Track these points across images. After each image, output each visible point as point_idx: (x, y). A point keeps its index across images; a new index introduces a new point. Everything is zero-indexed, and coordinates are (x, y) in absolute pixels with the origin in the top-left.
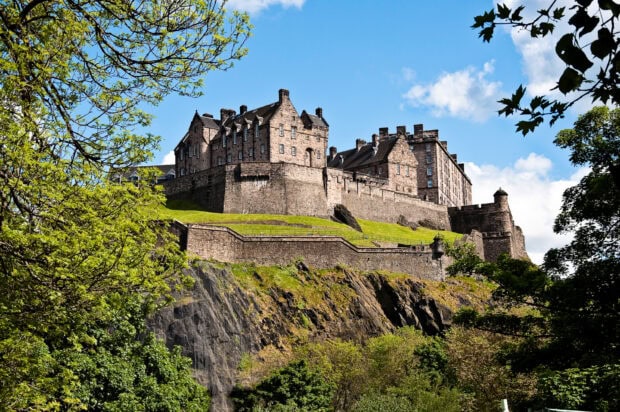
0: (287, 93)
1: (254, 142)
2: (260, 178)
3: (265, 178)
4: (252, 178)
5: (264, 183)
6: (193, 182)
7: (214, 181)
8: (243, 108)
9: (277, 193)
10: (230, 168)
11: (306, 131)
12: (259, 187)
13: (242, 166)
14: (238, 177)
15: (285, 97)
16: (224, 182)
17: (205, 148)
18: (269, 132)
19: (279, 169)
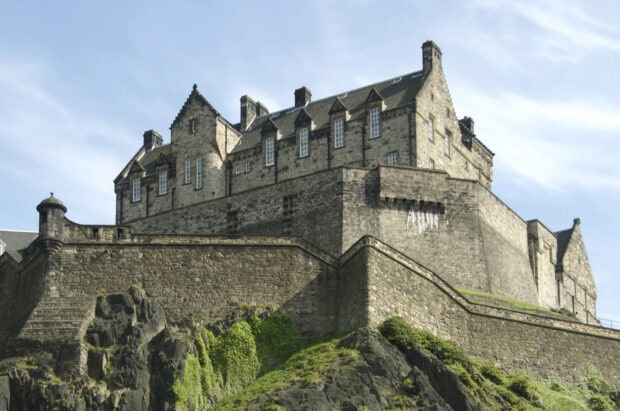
0: (439, 53)
1: (365, 148)
2: (424, 207)
3: (437, 208)
4: (406, 205)
5: (432, 219)
6: (232, 215)
7: (301, 207)
8: (301, 95)
9: (466, 246)
10: (355, 176)
11: (464, 150)
12: (421, 228)
13: (384, 174)
14: (373, 195)
15: (434, 59)
16: (338, 208)
17: (217, 162)
18: (412, 125)
19: (465, 194)
